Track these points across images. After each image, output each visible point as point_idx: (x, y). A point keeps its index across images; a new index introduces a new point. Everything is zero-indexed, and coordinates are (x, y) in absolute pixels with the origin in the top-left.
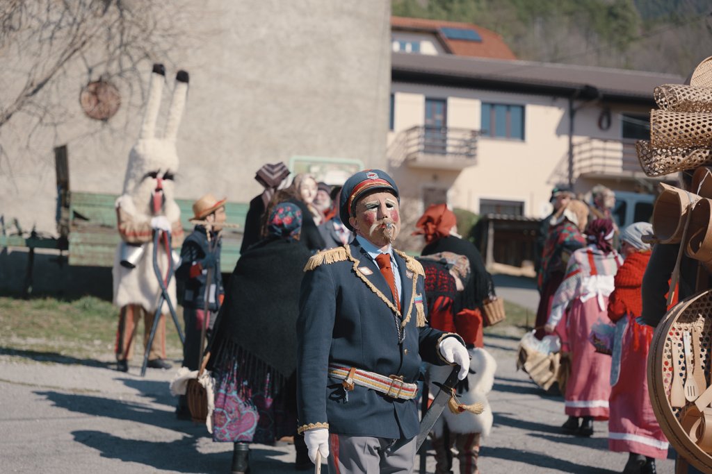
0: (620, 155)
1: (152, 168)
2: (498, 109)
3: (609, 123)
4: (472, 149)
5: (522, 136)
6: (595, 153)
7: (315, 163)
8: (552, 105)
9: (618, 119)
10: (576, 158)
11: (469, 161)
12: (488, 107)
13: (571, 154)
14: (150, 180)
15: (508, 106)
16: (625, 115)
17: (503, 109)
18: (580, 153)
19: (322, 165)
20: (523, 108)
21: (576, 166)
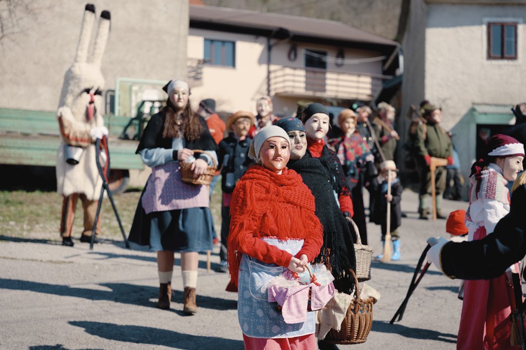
0: (303, 79)
1: (87, 86)
2: (216, 44)
3: (296, 55)
4: (198, 73)
5: (233, 65)
6: (287, 78)
7: (135, 83)
8: (255, 42)
9: (302, 53)
10: (272, 81)
11: (197, 82)
12: (208, 43)
13: (268, 78)
14: (85, 94)
15: (224, 42)
16: (307, 50)
17: (220, 44)
18: (276, 77)
19: (141, 85)
20: (234, 44)
21: (272, 87)
